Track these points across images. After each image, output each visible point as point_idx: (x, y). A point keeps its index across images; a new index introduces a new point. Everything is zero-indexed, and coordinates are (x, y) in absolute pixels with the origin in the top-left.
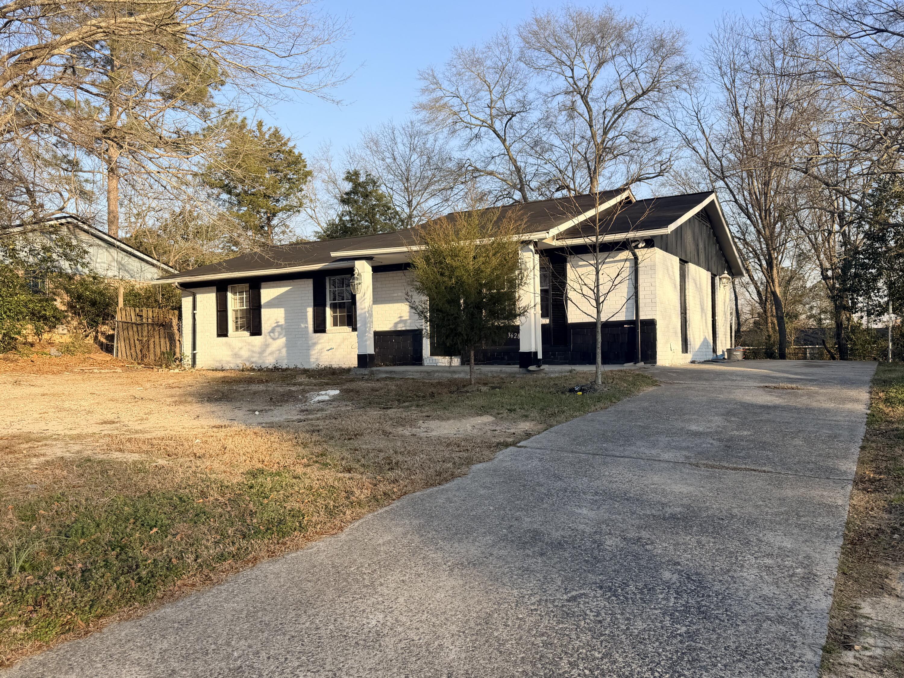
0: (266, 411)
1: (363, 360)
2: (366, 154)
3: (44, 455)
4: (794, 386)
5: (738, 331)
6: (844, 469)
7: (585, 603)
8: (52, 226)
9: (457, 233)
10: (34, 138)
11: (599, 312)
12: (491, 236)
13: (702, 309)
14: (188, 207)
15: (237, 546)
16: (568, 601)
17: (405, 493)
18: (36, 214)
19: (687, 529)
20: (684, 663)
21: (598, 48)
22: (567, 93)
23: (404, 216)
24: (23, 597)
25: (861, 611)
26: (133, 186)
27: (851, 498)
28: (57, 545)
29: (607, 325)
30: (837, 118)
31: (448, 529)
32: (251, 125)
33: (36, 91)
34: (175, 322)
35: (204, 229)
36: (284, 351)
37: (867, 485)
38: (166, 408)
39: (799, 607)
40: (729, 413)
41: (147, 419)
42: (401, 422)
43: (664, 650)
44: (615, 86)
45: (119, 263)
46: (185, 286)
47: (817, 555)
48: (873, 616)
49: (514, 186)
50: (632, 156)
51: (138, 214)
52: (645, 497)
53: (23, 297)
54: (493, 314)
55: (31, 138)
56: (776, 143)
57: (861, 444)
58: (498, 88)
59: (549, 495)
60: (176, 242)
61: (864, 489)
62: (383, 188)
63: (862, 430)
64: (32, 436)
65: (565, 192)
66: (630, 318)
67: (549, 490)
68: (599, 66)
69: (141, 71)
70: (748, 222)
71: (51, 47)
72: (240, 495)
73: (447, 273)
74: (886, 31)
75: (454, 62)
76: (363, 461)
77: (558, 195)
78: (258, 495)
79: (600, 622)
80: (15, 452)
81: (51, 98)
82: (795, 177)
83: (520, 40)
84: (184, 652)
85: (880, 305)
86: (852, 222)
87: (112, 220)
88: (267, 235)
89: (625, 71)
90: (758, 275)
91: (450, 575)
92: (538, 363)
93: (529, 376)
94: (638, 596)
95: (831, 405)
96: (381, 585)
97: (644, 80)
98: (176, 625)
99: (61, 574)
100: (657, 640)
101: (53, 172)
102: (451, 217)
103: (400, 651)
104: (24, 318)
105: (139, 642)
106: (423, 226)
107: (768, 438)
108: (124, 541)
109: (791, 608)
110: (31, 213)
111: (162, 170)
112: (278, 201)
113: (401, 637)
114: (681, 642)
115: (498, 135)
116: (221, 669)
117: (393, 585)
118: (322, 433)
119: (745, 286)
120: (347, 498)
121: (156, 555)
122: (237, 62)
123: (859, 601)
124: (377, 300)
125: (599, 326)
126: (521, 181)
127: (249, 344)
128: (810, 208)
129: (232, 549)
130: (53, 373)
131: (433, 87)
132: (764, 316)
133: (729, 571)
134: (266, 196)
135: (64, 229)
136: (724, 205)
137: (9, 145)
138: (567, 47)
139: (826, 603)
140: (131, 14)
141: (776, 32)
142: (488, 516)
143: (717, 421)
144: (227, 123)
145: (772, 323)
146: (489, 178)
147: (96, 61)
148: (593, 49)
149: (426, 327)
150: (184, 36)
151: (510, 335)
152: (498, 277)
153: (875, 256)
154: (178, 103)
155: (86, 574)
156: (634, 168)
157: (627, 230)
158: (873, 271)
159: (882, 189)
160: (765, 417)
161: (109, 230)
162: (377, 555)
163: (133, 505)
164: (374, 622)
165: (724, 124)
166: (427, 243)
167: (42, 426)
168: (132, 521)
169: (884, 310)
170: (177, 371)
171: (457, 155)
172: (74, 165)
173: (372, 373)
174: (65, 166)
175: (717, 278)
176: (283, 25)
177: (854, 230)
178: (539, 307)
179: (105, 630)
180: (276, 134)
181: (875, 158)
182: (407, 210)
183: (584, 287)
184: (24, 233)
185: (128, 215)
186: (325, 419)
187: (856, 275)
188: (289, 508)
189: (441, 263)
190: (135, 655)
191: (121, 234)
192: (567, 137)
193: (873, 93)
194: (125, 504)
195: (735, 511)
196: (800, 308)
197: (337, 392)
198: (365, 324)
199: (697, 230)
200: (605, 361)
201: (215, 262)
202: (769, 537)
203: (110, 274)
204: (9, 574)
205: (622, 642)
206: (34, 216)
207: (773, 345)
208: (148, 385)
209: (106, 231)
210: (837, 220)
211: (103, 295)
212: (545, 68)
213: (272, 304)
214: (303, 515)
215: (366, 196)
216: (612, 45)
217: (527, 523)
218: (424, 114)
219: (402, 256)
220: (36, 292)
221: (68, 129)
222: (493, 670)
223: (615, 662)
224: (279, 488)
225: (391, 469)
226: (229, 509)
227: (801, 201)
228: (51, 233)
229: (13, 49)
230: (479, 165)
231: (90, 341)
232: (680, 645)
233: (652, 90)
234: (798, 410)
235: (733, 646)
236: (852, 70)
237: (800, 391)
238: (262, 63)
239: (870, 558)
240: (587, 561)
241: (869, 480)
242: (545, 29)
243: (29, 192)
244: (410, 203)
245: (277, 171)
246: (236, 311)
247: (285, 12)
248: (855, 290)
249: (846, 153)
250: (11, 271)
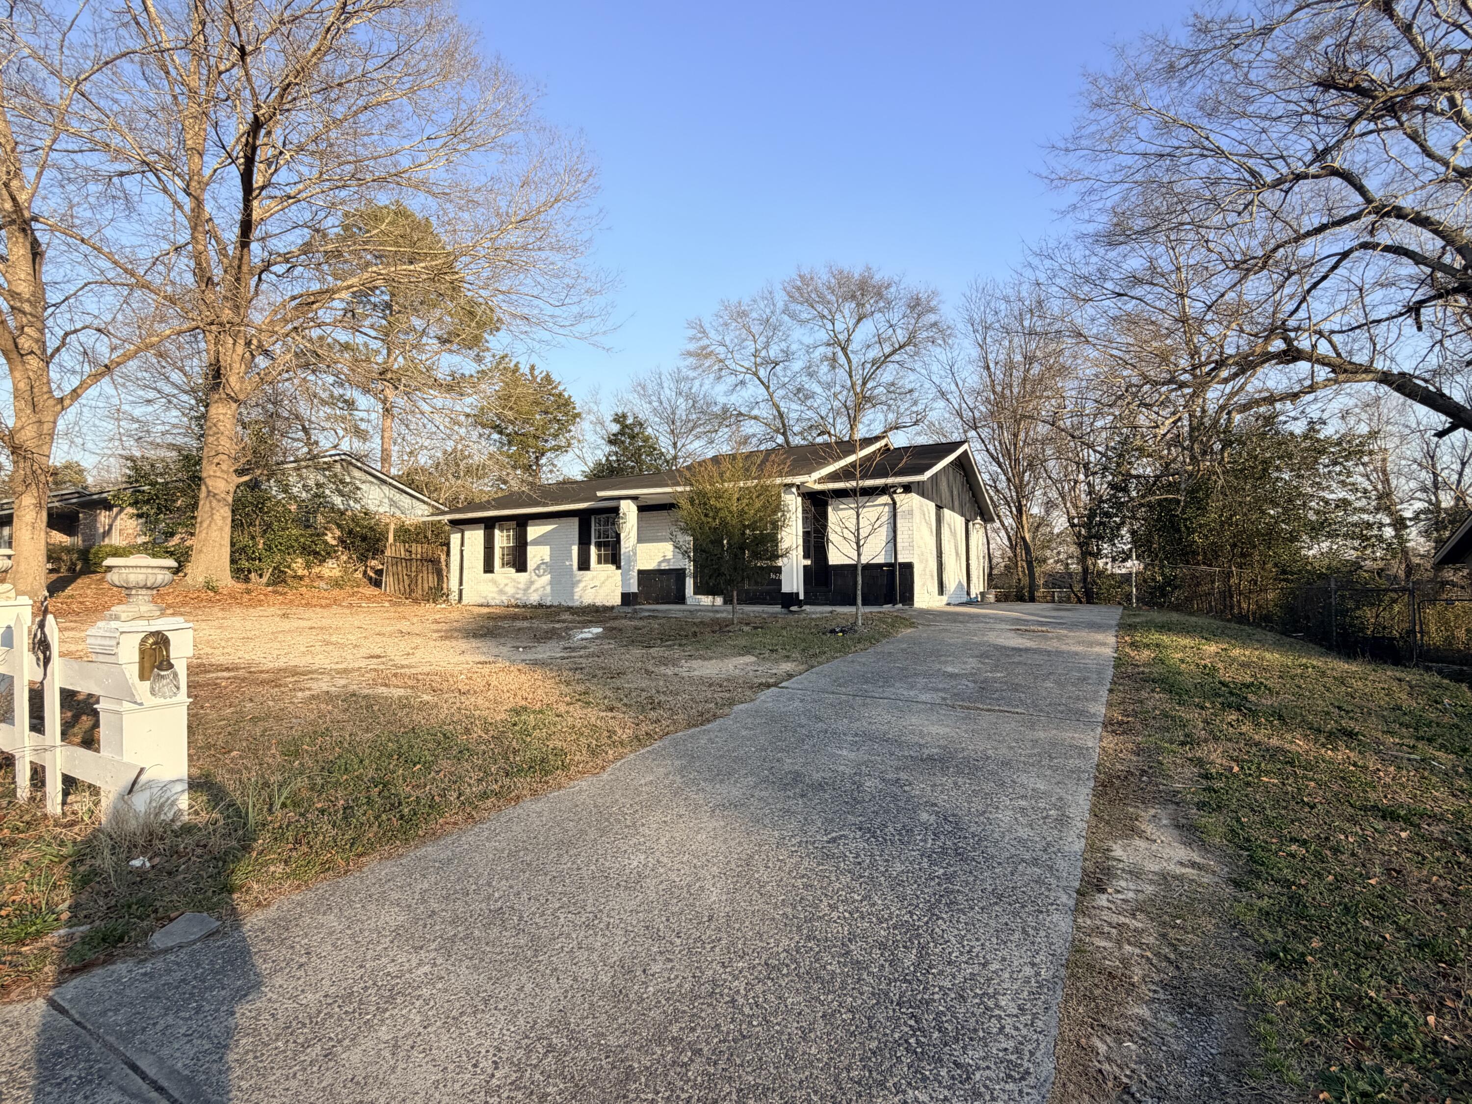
0: (530, 648)
1: (627, 598)
2: (634, 398)
3: (309, 689)
4: (1044, 629)
5: (990, 574)
6: (1092, 711)
7: (845, 844)
8: (325, 463)
9: (721, 475)
10: (312, 378)
11: (859, 555)
12: (755, 478)
13: (957, 554)
14: (460, 447)
15: (500, 783)
16: (829, 842)
17: (668, 733)
18: (310, 450)
19: (944, 770)
20: (942, 906)
21: (858, 305)
22: (829, 345)
23: (669, 457)
24: (283, 834)
25: (1113, 854)
26: (407, 426)
27: (1101, 740)
28: (319, 781)
29: (868, 567)
30: (1081, 375)
31: (710, 770)
32: (524, 369)
33: (315, 333)
34: (443, 557)
35: (475, 467)
36: (548, 588)
37: (1116, 727)
38: (432, 643)
39: (1053, 849)
40: (984, 655)
41: (413, 654)
42: (664, 662)
43: (922, 892)
44: (873, 340)
45: (391, 500)
46: (454, 523)
47: (1070, 797)
48: (1125, 858)
49: (777, 431)
50: (889, 406)
51: (411, 452)
52: (903, 738)
53: (294, 532)
54: (756, 555)
55: (309, 378)
56: (1024, 397)
57: (1109, 686)
58: (763, 339)
59: (810, 736)
60: (447, 480)
61: (1113, 731)
62: (649, 430)
63: (1110, 672)
64: (298, 670)
65: (826, 437)
66: (888, 561)
67: (810, 732)
68: (859, 320)
69: (418, 316)
70: (999, 470)
71: (330, 293)
72: (503, 732)
73: (711, 514)
74: (1126, 295)
75: (721, 313)
76: (625, 700)
77: (819, 440)
78: (520, 732)
79: (859, 863)
80: (281, 685)
81: (330, 340)
82: (1043, 429)
83: (784, 294)
84: (444, 892)
85: (1123, 552)
86: (1096, 473)
87: (385, 458)
88: (535, 474)
89: (883, 326)
90: (1009, 521)
91: (712, 817)
92: (800, 603)
93: (790, 616)
94: (897, 838)
95: (1079, 649)
96: (643, 825)
97: (901, 336)
98: (437, 864)
99: (322, 811)
100: (916, 882)
101: (329, 411)
102: (716, 460)
103: (661, 893)
104: (295, 552)
105: (399, 881)
106: (688, 468)
107: (1019, 680)
108: (387, 778)
109: (1045, 850)
110: (305, 450)
111: (435, 410)
112: (546, 441)
113: (662, 878)
114: (939, 884)
115: (762, 383)
116: (481, 910)
117: (655, 826)
118: (585, 671)
119: (996, 531)
120: (610, 737)
121: (418, 793)
122: (512, 309)
123: (1111, 843)
124: (640, 540)
125: (860, 568)
126: (784, 425)
127: (514, 580)
128: (1057, 459)
129: (495, 786)
130: (322, 606)
131: (700, 335)
132: (1014, 559)
133: (984, 812)
134: (536, 437)
135: (338, 466)
136: (975, 453)
137: (286, 384)
138: (829, 303)
139: (1079, 845)
140: (411, 263)
141: (1024, 294)
142: (750, 758)
143: (972, 663)
144: (501, 367)
145: (1022, 567)
146: (753, 422)
147: (375, 306)
148: (853, 305)
149: (690, 567)
150: (461, 284)
151: (772, 576)
152: (761, 519)
153: (1119, 506)
154: (455, 347)
155: (348, 811)
156: (891, 417)
157: (885, 475)
158: (1117, 519)
159: (1124, 443)
160: (1017, 659)
161: (383, 467)
162: (639, 796)
163: (397, 741)
164: (635, 863)
165: (976, 378)
166: (691, 485)
167: (308, 659)
168: (396, 757)
169: (1127, 557)
170: (444, 606)
171: (722, 400)
172: (350, 404)
173: (635, 611)
174: (340, 405)
175: (971, 523)
176: (558, 277)
177: (1098, 481)
178: (801, 549)
179: (365, 869)
180: (548, 378)
181: (1117, 413)
182: (672, 452)
183: (845, 531)
184: (297, 469)
185: (401, 453)
186: (588, 657)
187: (1101, 523)
188: (551, 746)
189: (705, 504)
190: (394, 896)
191: (394, 471)
192: (828, 386)
193: (1115, 352)
194: (389, 740)
195: (990, 752)
196: (1048, 553)
197: (600, 630)
198: (629, 562)
199: (951, 478)
200: (865, 603)
201: (484, 499)
202: (1023, 778)
203: (381, 510)
204: (270, 810)
205: (881, 884)
206: (309, 453)
207: (1023, 588)
208: (415, 620)
209: (379, 468)
210: (1082, 470)
211: (374, 530)
212: (808, 321)
213: (537, 542)
214: (566, 754)
215: (633, 437)
216: (872, 301)
217: (788, 764)
218: (692, 360)
219: (667, 496)
220: (308, 527)
221: (346, 370)
222: (753, 912)
223: (874, 905)
224: (542, 726)
225: (653, 709)
226: (492, 746)
227: (1049, 452)
228: (324, 469)
229: (295, 293)
230: (743, 410)
231: (359, 575)
232: (937, 888)
233: (908, 345)
234: (1049, 653)
235: (990, 889)
236: (1095, 331)
237: (1050, 635)
238: (536, 312)
239: (1121, 800)
240: (847, 803)
241: (1118, 723)
242: (808, 285)
243: (305, 430)
244: (675, 444)
245: (546, 413)
246: (503, 548)
247: (560, 264)
248: (1100, 538)
249: (1090, 408)
250: (284, 506)
